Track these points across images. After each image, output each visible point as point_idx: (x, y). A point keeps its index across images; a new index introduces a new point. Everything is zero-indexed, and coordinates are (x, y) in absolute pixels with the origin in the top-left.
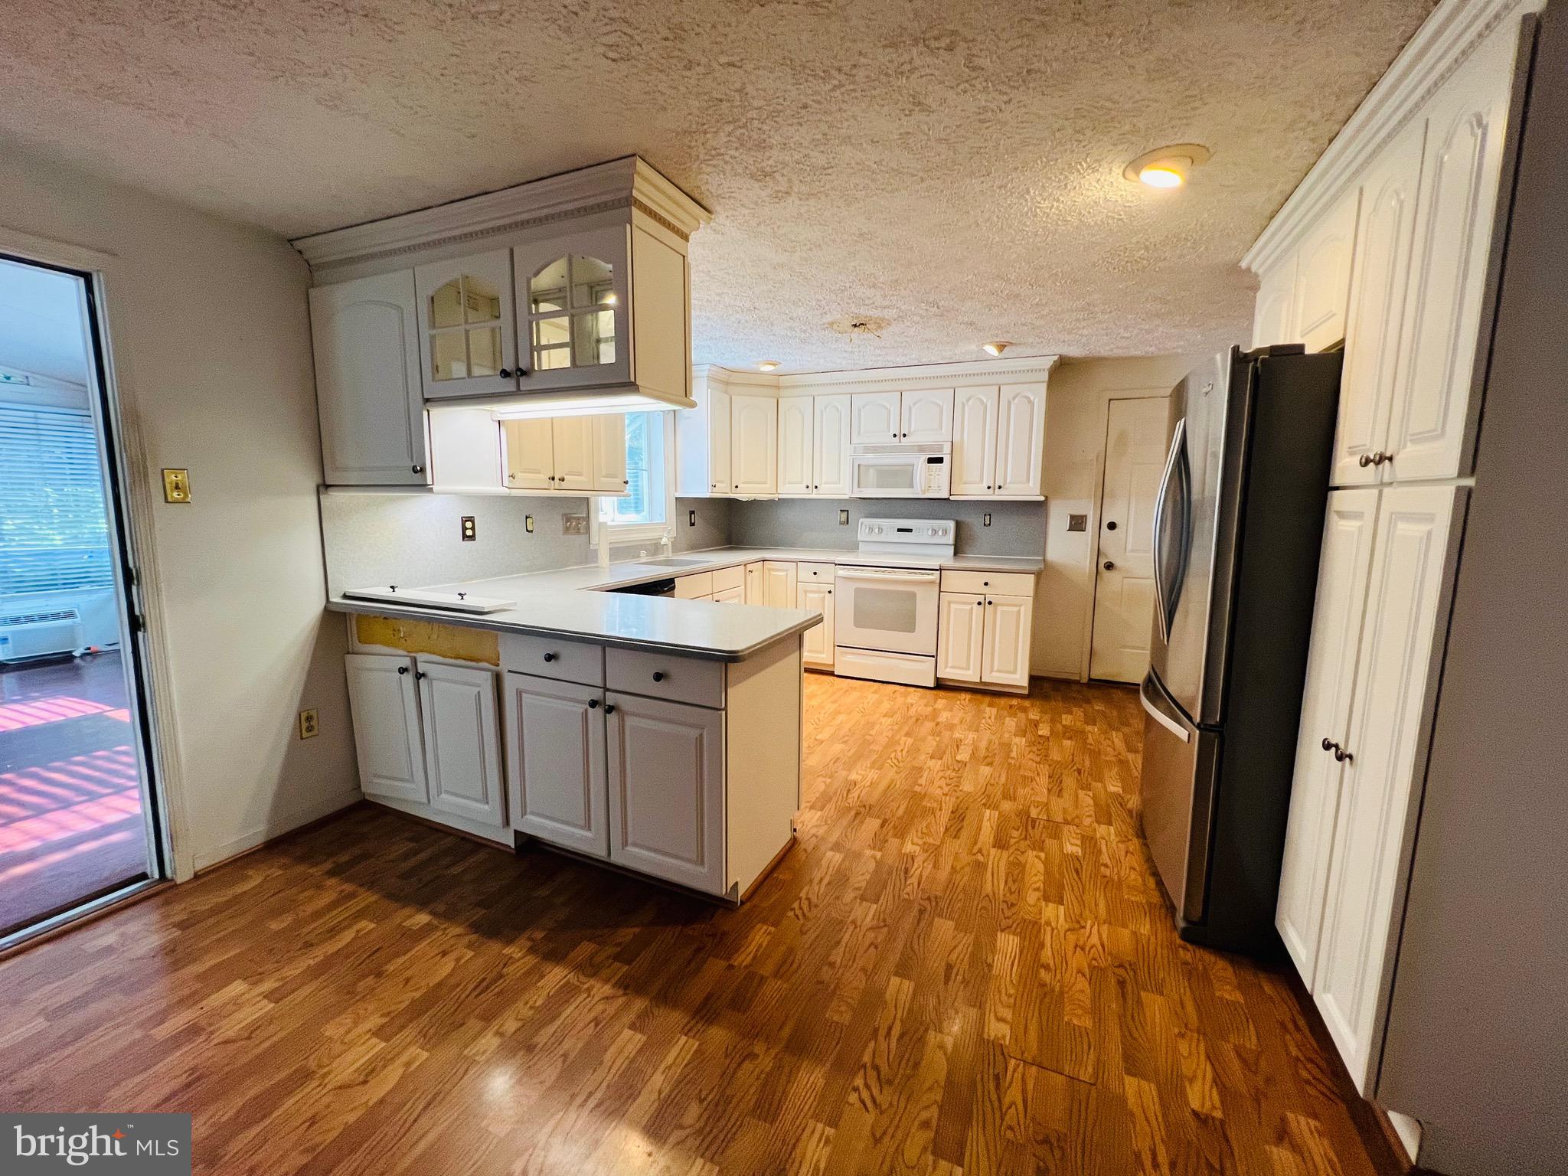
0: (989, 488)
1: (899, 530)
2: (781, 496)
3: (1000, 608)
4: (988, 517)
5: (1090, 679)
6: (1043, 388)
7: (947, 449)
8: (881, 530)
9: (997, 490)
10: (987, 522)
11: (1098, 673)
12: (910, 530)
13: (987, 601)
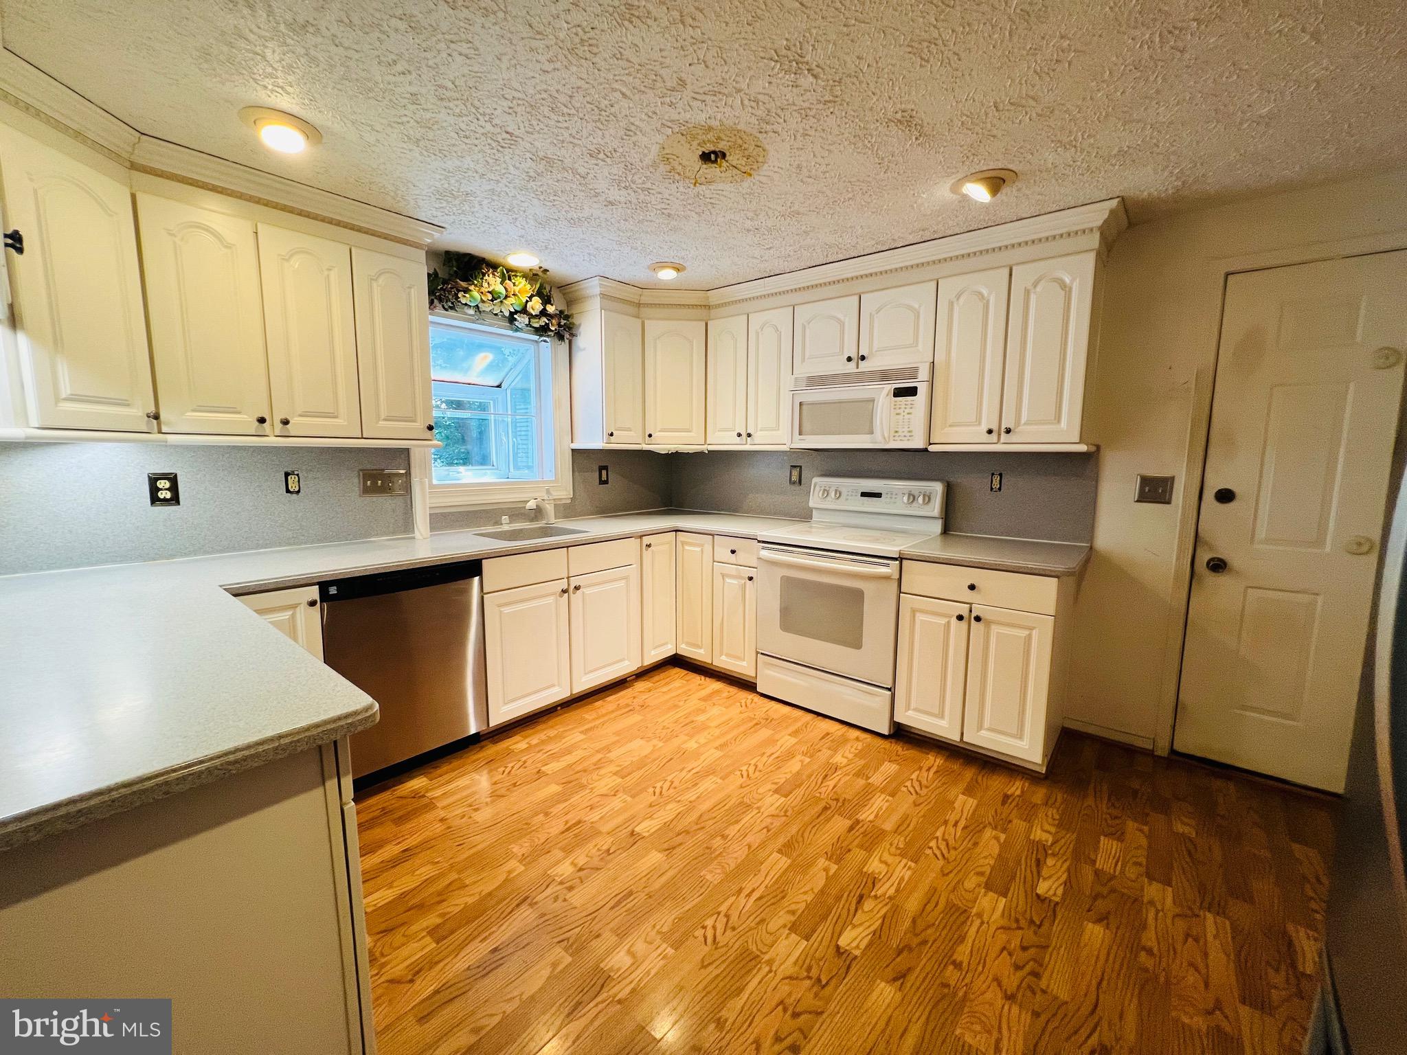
0: (990, 432)
1: (864, 494)
2: (711, 448)
3: (995, 629)
4: (996, 479)
5: (1173, 751)
6: (1088, 262)
7: (924, 374)
8: (839, 494)
9: (1003, 435)
10: (996, 485)
11: (1189, 742)
12: (878, 495)
13: (973, 615)
